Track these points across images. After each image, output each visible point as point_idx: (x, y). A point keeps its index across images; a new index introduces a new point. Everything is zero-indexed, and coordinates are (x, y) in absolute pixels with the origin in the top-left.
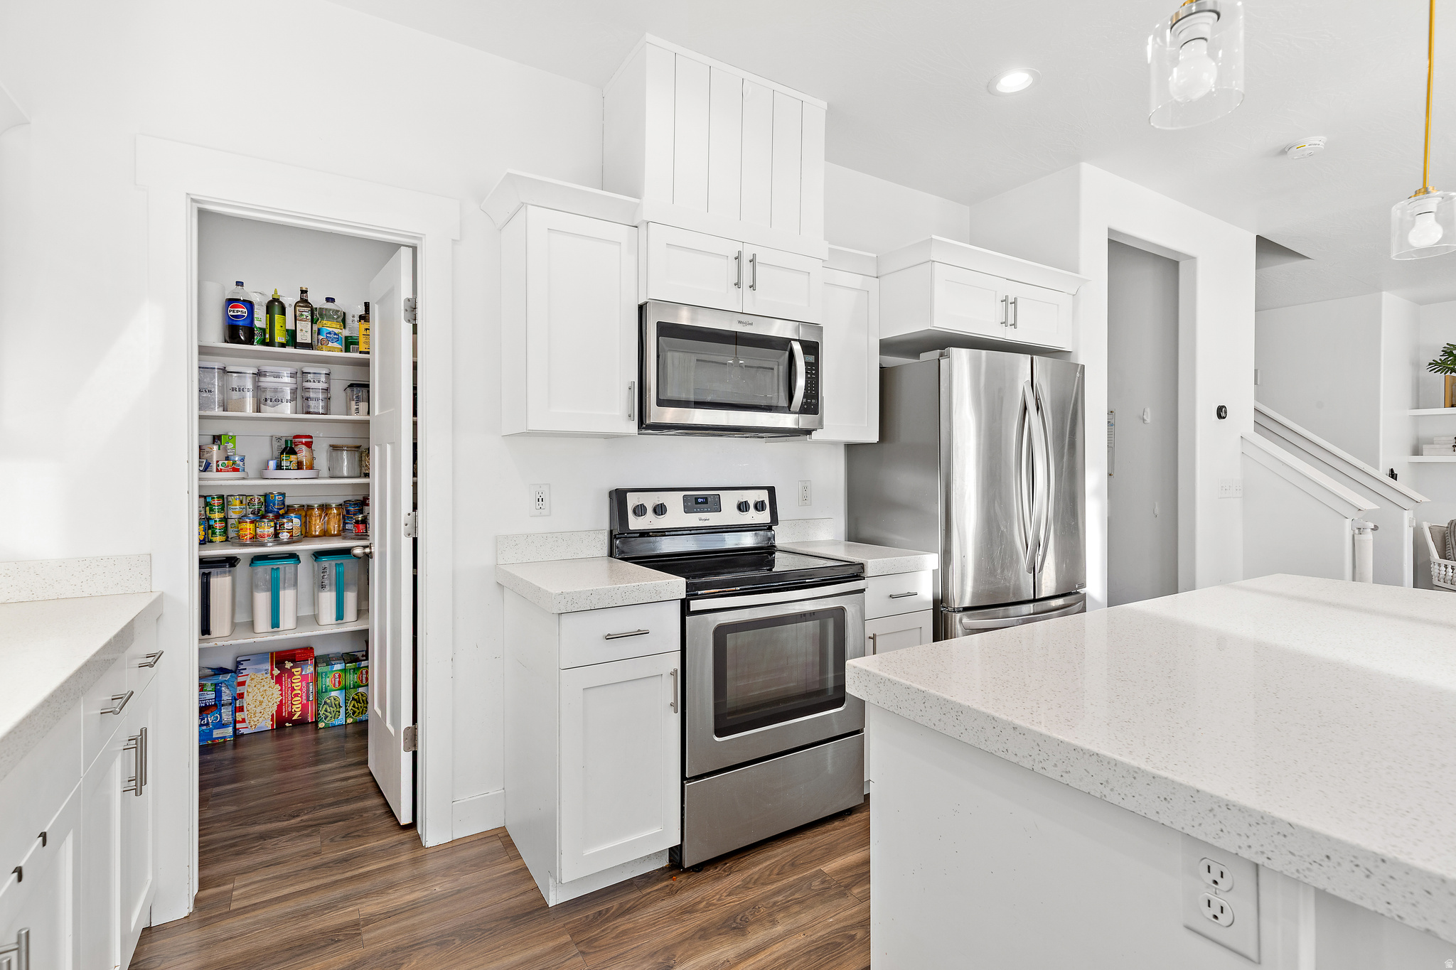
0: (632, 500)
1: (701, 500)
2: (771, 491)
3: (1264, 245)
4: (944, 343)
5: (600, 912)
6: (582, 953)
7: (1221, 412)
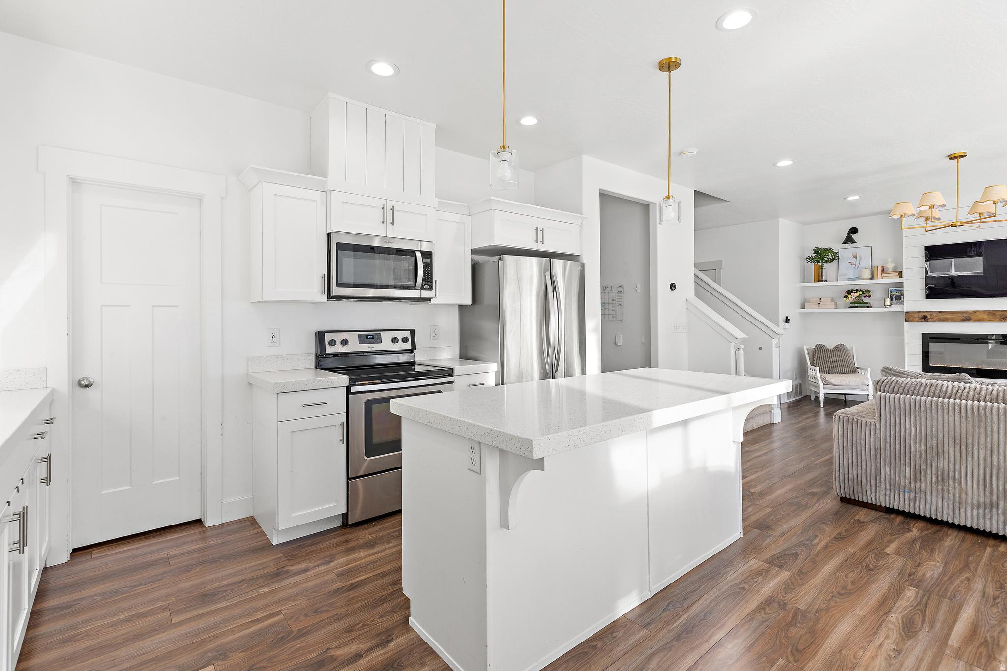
0: (328, 337)
1: (370, 336)
2: (412, 332)
3: (698, 195)
4: (501, 252)
5: (300, 545)
6: (288, 560)
7: (673, 286)
